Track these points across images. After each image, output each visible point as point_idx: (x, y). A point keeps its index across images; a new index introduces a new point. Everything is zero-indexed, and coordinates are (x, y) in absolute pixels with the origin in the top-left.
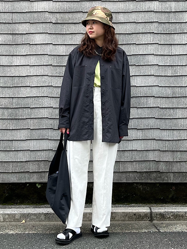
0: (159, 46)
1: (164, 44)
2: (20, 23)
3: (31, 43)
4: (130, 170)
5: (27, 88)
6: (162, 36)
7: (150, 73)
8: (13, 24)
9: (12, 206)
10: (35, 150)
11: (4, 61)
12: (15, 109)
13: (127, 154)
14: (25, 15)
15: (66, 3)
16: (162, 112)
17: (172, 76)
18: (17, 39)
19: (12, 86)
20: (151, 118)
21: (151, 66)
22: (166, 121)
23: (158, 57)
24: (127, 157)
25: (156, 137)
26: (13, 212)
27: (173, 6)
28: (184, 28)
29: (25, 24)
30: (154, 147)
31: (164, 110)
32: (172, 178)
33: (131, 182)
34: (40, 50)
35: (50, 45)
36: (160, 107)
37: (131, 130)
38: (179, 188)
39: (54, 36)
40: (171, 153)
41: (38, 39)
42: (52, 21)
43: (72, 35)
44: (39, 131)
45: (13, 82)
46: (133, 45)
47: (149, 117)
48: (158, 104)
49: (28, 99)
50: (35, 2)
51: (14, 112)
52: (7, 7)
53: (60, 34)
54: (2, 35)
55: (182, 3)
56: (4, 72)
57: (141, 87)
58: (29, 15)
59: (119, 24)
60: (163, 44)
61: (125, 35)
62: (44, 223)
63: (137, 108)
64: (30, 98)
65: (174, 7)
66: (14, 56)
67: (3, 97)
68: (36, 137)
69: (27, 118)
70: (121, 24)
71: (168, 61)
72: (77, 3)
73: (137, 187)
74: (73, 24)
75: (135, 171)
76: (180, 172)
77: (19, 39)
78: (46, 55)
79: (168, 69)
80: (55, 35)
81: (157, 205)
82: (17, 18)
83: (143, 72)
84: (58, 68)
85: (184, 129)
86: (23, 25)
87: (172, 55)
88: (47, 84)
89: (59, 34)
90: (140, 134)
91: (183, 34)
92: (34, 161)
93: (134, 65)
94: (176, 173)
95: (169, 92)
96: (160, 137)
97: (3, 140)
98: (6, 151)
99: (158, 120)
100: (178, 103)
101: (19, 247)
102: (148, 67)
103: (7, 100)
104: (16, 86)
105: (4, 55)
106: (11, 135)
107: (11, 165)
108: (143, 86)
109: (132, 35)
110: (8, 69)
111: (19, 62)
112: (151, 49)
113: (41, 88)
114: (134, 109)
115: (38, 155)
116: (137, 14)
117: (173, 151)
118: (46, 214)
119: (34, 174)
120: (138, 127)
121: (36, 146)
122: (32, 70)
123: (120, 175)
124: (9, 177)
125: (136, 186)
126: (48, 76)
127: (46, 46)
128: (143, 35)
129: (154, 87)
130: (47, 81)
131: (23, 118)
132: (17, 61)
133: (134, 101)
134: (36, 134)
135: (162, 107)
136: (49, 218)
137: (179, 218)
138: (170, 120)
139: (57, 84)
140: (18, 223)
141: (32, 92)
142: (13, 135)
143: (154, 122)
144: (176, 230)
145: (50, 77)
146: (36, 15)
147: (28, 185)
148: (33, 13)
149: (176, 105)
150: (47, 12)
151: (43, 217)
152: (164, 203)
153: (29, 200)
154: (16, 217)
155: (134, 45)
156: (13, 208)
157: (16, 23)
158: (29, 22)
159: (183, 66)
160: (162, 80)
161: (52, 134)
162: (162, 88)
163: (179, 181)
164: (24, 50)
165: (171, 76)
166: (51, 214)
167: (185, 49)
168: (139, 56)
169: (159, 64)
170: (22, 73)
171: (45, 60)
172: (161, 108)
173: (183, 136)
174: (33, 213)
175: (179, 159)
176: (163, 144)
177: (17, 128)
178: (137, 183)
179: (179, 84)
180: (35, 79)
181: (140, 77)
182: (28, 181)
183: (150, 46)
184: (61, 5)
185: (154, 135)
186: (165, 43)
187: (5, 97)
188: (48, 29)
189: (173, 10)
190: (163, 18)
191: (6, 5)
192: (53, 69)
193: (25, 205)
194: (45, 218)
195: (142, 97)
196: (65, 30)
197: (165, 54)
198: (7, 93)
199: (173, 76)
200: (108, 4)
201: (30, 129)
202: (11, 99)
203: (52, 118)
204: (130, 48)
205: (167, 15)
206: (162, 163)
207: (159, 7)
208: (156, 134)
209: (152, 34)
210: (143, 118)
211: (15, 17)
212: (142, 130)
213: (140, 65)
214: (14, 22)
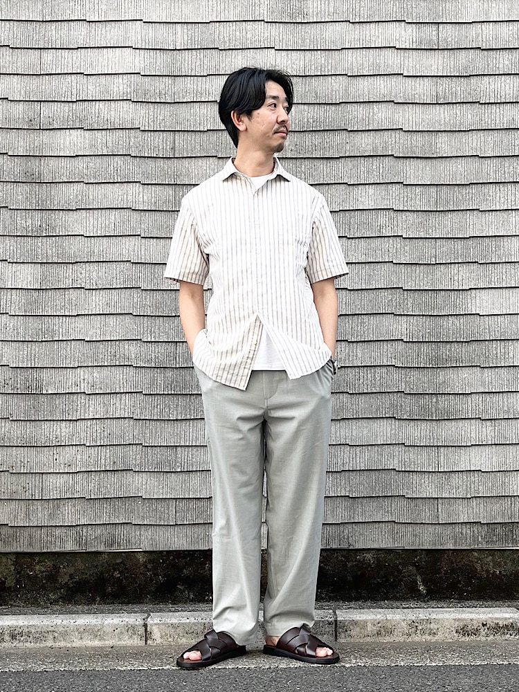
4: (463, 518)
7: (513, 282)
8: (176, 161)
9: (174, 606)
11: (155, 251)
12: (181, 371)
13: (457, 479)
14: (204, 136)
15: (306, 107)
20: (516, 392)
24: (458, 486)
29: (205, 160)
33: (465, 548)
46: (471, 213)
47: (510, 390)
51: (180, 378)
52: (161, 118)
54: (150, 186)
56: (155, 281)
57: (490, 317)
59: (438, 160)
61: (452, 188)
63: (481, 368)
67: (153, 340)
70: (444, 159)
72: (334, 108)
74: (325, 161)
75: (475, 520)
82: (185, 145)
83: (496, 278)
86: (200, 164)
90: (488, 432)
93: (475, 262)
97: (154, 446)
98: (162, 472)
102: (509, 266)
103: (163, 347)
105: (153, 238)
106: (173, 433)
107: (174, 506)
108: (495, 315)
109: (468, 189)
112: (516, 224)
114: (475, 369)
116: (482, 135)
120: (484, 415)
123: (439, 529)
124: (168, 537)
125: (479, 559)
128: (498, 188)
133: (475, 350)
142: (177, 434)
155: (475, 212)
157: (183, 158)
158: (216, 156)
168: (487, 240)
177: (188, 417)
178: (481, 551)
183: (514, 215)
187: (157, 340)
191: (159, 112)
195: (493, 340)
196: (303, 175)
198: (162, 332)
200: (410, 110)
202: (173, 346)
204: (466, 219)
210: (496, 392)
211: (179, 143)
212: (493, 422)
213: (489, 263)
214: (177, 156)
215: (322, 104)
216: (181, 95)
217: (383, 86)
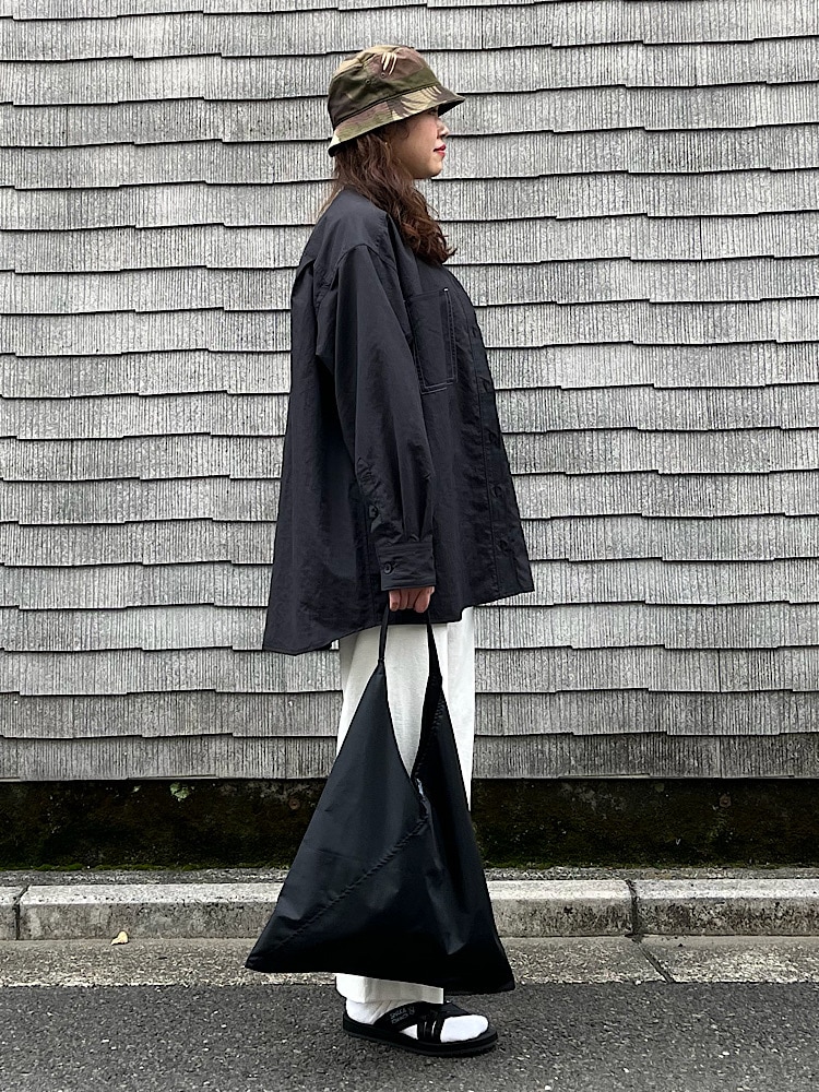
0: (651, 225)
1: (672, 218)
2: (97, 148)
3: (141, 222)
4: (544, 727)
5: (128, 400)
6: (662, 184)
7: (615, 334)
8: (70, 151)
9: (76, 873)
10: (160, 651)
11: (37, 295)
12: (80, 487)
13: (532, 662)
14: (114, 112)
15: (273, 62)
16: (671, 492)
17: (707, 346)
18: (84, 208)
19: (67, 396)
20: (625, 515)
21: (621, 307)
22: (688, 529)
23: (649, 270)
24: (532, 675)
25: (647, 595)
26: (80, 900)
27: (704, 62)
28: (751, 150)
29: (115, 150)
30: (641, 635)
31: (676, 484)
32: (717, 761)
33: (549, 777)
34: (173, 251)
35: (215, 230)
36: (660, 472)
37: (545, 568)
38: (746, 803)
39: (231, 194)
40: (709, 656)
41: (168, 206)
42: (220, 136)
43: (301, 187)
44: (178, 572)
45: (71, 380)
46: (543, 223)
47: (616, 513)
48: (653, 461)
49: (133, 444)
50: (152, 65)
51: (77, 498)
52: (46, 85)
53: (252, 185)
54: (29, 193)
55: (739, 50)
56: (38, 342)
57: (579, 393)
58: (128, 114)
59: (486, 139)
60: (665, 218)
61: (511, 183)
62: (202, 944)
63: (567, 475)
64: (138, 441)
65: (705, 66)
66: (75, 277)
67: (35, 437)
68: (166, 597)
69: (127, 523)
70: (496, 139)
71: (690, 285)
72: (317, 61)
73: (577, 798)
74: (305, 146)
75: (563, 731)
76: (750, 736)
77: (96, 211)
78: (199, 272)
79: (690, 317)
80: (232, 188)
81: (657, 871)
82: (83, 125)
83: (587, 329)
84: (245, 321)
85: (762, 558)
86: (108, 155)
87: (705, 261)
88: (206, 384)
89: (247, 185)
90: (582, 582)
91: (748, 175)
92: (159, 693)
93: (552, 303)
94: (734, 739)
95: (694, 409)
96: (663, 595)
97: (38, 610)
98: (50, 652)
99: (654, 525)
100: (734, 456)
101: (104, 1041)
102: (607, 308)
103: (48, 451)
104: (82, 394)
105: (35, 274)
106: (68, 589)
107: (71, 708)
108: (587, 389)
109: (537, 185)
110: (52, 328)
111: (92, 300)
112: (616, 240)
113: (180, 400)
114: (557, 479)
115: (175, 667)
116: (557, 97)
117: (719, 650)
118: (209, 909)
119: (160, 747)
120: (573, 555)
121: (164, 633)
122: (146, 328)
123: (505, 747)
124: (61, 759)
125: (572, 795)
126: (209, 352)
127: (199, 235)
128: (585, 182)
129: (633, 391)
130: (206, 372)
131: (114, 522)
132: (87, 295)
133: (555, 447)
134: (165, 586)
135: (667, 472)
136: (222, 922)
137: (752, 925)
138: (702, 522)
139: (244, 384)
140: (98, 943)
141: (147, 417)
142: (74, 589)
143: (639, 534)
144: (737, 976)
145: (218, 357)
146: (157, 113)
147: (136, 789)
148: (146, 107)
149: (727, 464)
150: (199, 102)
151: (198, 920)
152: (686, 864)
153: (144, 848)
154: (94, 921)
155: (550, 222)
156: (79, 882)
157: (81, 147)
158: (133, 143)
159: (749, 302)
160: (664, 361)
161: (230, 584)
162: (666, 393)
163: (746, 771)
164: (111, 251)
165: (704, 345)
166: (231, 907)
167: (756, 237)
168: (571, 266)
169: (653, 296)
170: (109, 345)
171: (197, 291)
172: (667, 475)
173: (758, 586)
174: (158, 901)
175: (744, 684)
176: (677, 621)
177: (92, 562)
178: (575, 782)
179: (738, 377)
180: (158, 364)
181: (578, 350)
182: (137, 775)
183: (613, 225)
184: (254, 70)
185: (641, 587)
186: (673, 211)
187: (41, 437)
188: (204, 166)
189: (705, 78)
190: (665, 112)
191: (42, 77)
192: (226, 324)
193: (125, 872)
194: (207, 923)
195: (584, 430)
196: (270, 168)
197: (677, 258)
198: (50, 425)
199: (712, 345)
200: (439, 61)
201: (141, 564)
202: (67, 446)
203: (227, 522)
204: (534, 234)
205: (678, 99)
206: (674, 700)
207: (645, 67)
208: (647, 581)
209: (618, 177)
210: (593, 517)
211: (75, 124)
212: (589, 565)
213: (575, 304)
214: (71, 143)
215: (299, 56)
216: (76, 49)
217: (395, 24)
